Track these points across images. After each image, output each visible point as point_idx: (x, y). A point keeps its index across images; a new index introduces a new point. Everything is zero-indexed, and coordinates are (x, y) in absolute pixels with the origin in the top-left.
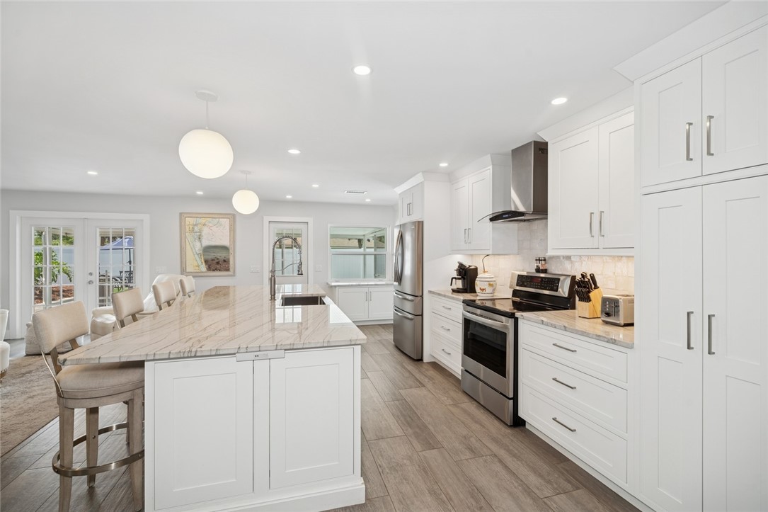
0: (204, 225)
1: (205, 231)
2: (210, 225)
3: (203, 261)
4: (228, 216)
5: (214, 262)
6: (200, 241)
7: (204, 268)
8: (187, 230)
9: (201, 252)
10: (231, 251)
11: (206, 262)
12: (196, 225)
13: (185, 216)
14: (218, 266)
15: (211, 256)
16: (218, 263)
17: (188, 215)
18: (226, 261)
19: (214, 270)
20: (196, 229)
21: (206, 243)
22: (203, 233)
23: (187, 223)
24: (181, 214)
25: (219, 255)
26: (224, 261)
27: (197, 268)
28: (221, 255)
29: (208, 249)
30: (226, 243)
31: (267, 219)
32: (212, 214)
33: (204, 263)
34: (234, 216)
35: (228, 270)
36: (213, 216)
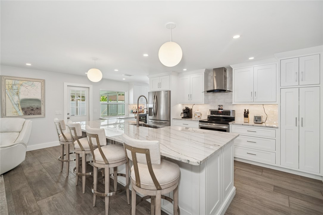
0: (21, 85)
1: (22, 89)
2: (26, 85)
3: (20, 108)
4: (40, 81)
5: (29, 109)
6: (18, 96)
7: (21, 113)
8: (7, 87)
9: (19, 103)
10: (42, 102)
11: (23, 109)
12: (15, 85)
13: (5, 78)
14: (33, 112)
15: (27, 105)
16: (32, 110)
17: (9, 78)
18: (39, 109)
19: (29, 115)
20: (14, 87)
21: (22, 97)
22: (20, 91)
23: (7, 83)
25: (33, 104)
26: (37, 108)
27: (16, 113)
28: (35, 105)
29: (23, 101)
30: (39, 97)
31: (66, 84)
32: (28, 78)
33: (21, 110)
34: (44, 81)
35: (40, 114)
36: (28, 80)
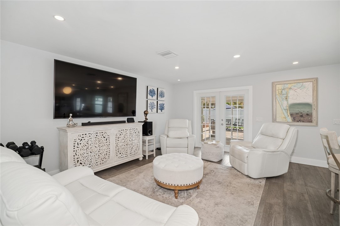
0: (290, 88)
1: (291, 93)
2: (295, 88)
3: (289, 114)
4: (311, 80)
5: (298, 115)
6: (287, 101)
7: (290, 119)
8: (277, 92)
9: (288, 108)
10: (314, 107)
11: (291, 115)
12: (284, 89)
13: (276, 84)
14: (302, 119)
15: (296, 110)
16: (302, 116)
17: (279, 83)
18: (309, 115)
19: (298, 121)
20: (284, 92)
21: (291, 101)
22: (289, 95)
23: (277, 89)
24: (273, 83)
25: (303, 110)
26: (307, 115)
27: (284, 119)
28: (305, 110)
30: (309, 100)
33: (290, 116)
34: (317, 79)
35: (311, 121)
36: (298, 82)
